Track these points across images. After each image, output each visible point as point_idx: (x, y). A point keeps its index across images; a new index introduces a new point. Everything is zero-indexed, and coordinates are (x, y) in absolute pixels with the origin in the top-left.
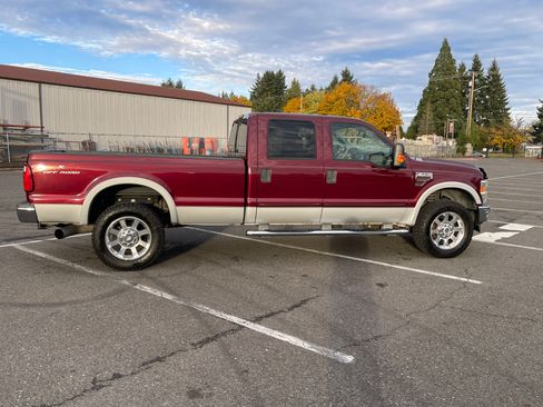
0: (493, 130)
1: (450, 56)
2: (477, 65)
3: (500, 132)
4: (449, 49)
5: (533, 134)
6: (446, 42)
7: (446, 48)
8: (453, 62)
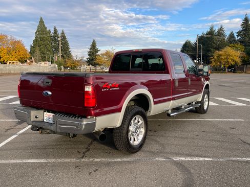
0: (67, 60)
1: (44, 26)
2: (56, 31)
3: (69, 61)
4: (43, 22)
5: (87, 62)
6: (41, 19)
7: (41, 22)
8: (46, 28)
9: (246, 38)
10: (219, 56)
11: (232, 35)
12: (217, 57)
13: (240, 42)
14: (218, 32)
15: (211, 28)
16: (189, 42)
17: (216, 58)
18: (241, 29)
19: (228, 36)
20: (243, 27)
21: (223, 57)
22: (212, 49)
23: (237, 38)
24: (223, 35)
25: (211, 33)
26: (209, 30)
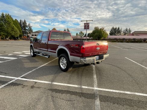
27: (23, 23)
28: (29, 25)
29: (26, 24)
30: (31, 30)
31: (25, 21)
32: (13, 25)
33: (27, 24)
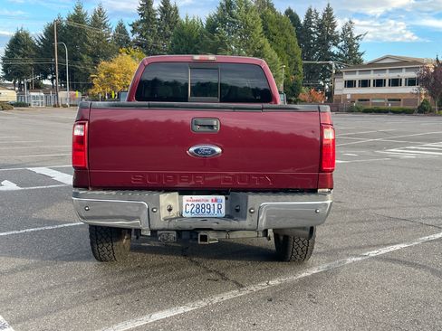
9: (149, 37)
10: (109, 73)
11: (121, 29)
12: (105, 74)
13: (139, 45)
14: (95, 18)
15: (78, 9)
16: (27, 35)
17: (102, 76)
18: (139, 18)
19: (114, 29)
20: (142, 15)
21: (117, 76)
22: (85, 57)
23: (133, 37)
24: (105, 26)
25: (78, 18)
26: (73, 12)
27: (321, 26)
28: (348, 29)
29: (333, 26)
30: (352, 58)
31: (328, 13)
32: (264, 41)
33: (339, 29)
